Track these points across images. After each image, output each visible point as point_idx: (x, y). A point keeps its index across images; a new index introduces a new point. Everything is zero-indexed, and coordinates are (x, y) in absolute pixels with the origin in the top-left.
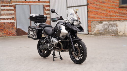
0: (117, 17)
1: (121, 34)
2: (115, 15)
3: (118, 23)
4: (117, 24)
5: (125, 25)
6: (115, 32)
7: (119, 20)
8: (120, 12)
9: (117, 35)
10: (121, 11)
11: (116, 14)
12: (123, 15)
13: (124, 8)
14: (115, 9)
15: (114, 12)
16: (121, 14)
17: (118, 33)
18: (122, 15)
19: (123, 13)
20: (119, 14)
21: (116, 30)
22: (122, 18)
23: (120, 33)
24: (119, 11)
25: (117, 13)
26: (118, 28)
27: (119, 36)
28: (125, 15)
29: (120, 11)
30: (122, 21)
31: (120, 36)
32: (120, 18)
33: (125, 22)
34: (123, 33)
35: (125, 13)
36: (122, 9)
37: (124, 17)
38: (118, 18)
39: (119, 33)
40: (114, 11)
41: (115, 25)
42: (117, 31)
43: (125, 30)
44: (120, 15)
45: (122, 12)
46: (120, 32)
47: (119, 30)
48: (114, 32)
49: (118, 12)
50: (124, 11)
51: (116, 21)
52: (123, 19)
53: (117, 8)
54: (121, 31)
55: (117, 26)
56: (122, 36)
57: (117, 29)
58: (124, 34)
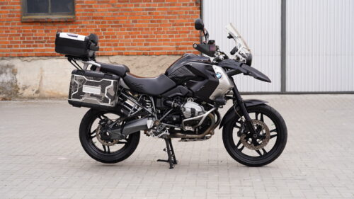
0: (13, 48)
1: (28, 93)
2: (8, 43)
3: (17, 63)
4: (13, 66)
5: (41, 68)
6: (9, 89)
7: (20, 56)
8: (23, 35)
9: (17, 97)
10: (29, 31)
11: (11, 39)
12: (36, 42)
13: (39, 25)
14: (7, 24)
15: (4, 33)
16: (27, 39)
17: (17, 92)
18: (32, 42)
19: (34, 38)
20: (21, 38)
21: (12, 84)
22: (32, 51)
23: (26, 90)
24: (21, 31)
25: (14, 38)
26: (18, 77)
27: (22, 98)
28: (42, 42)
29: (24, 31)
30: (31, 58)
31: (25, 98)
32: (24, 51)
33: (42, 61)
34: (36, 90)
35: (40, 38)
36: (32, 26)
37: (38, 48)
38: (19, 51)
39: (20, 91)
40: (6, 32)
41: (8, 70)
42: (16, 86)
43: (41, 81)
44: (24, 42)
45: (32, 35)
46: (24, 89)
47: (21, 83)
48: (5, 88)
49: (19, 35)
50: (37, 32)
51: (13, 57)
52: (34, 53)
53: (14, 24)
54: (28, 85)
55: (14, 72)
56: (33, 98)
57: (14, 82)
58: (37, 92)
